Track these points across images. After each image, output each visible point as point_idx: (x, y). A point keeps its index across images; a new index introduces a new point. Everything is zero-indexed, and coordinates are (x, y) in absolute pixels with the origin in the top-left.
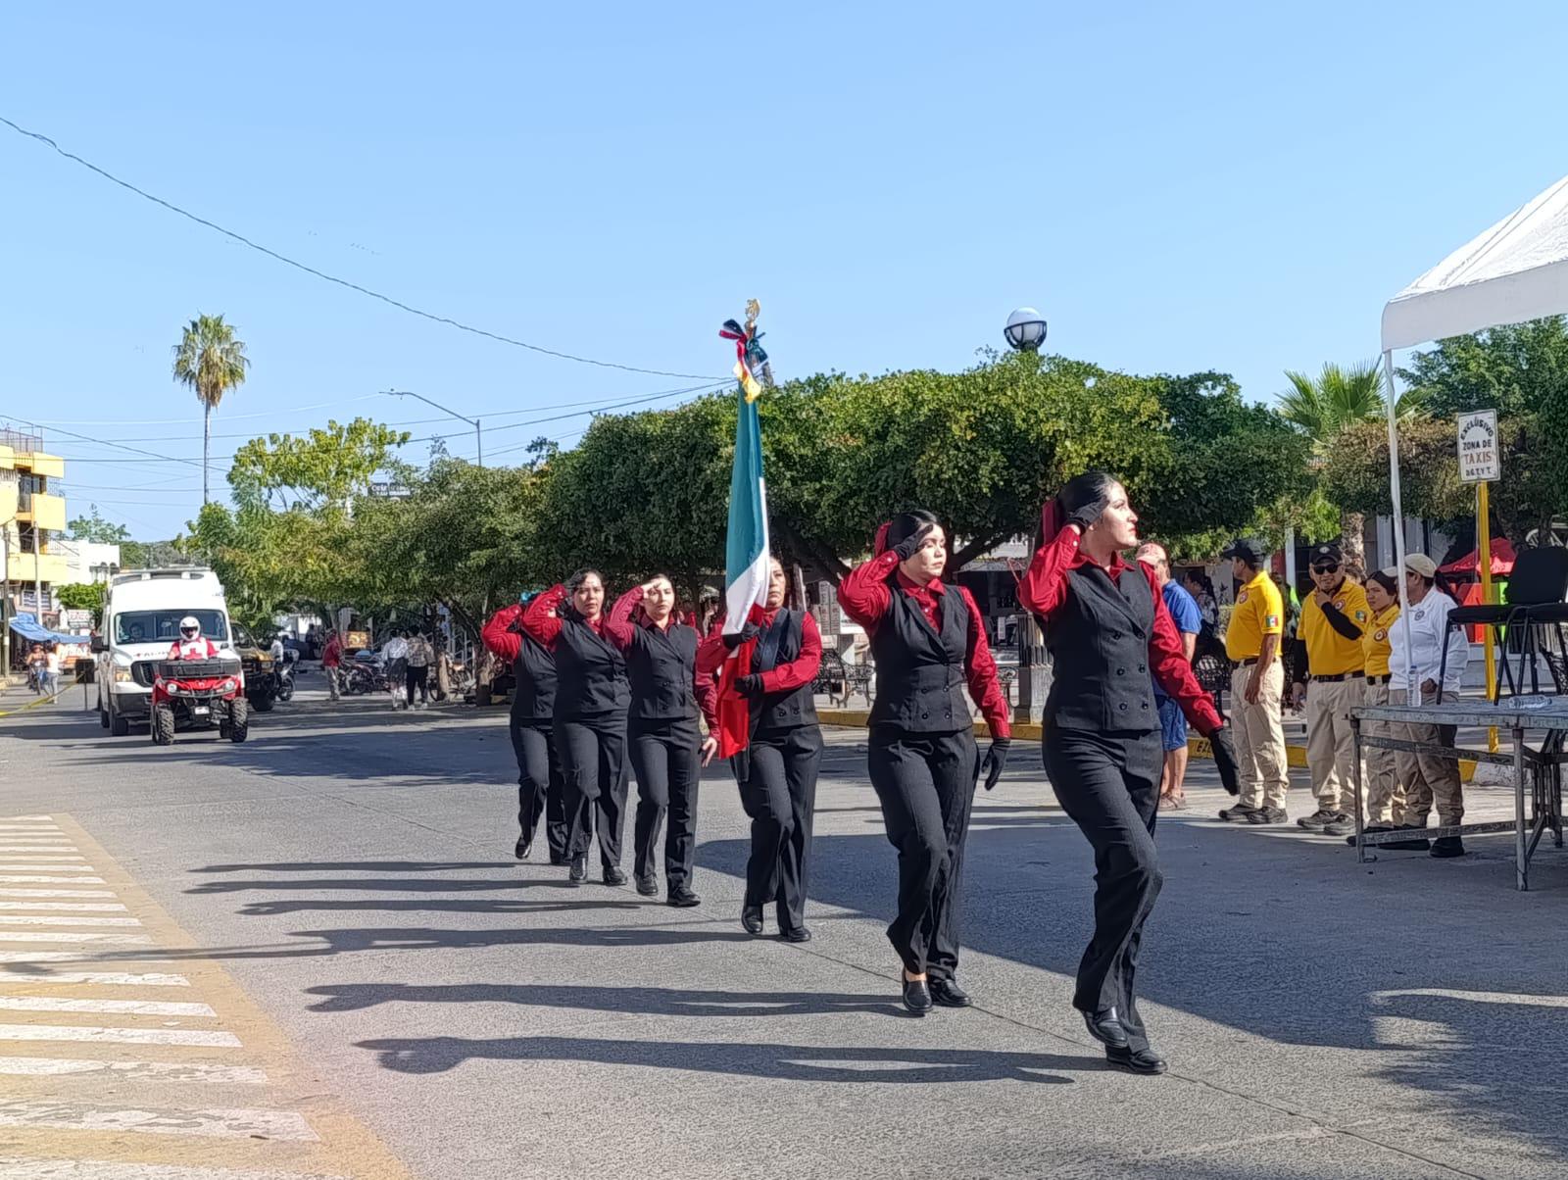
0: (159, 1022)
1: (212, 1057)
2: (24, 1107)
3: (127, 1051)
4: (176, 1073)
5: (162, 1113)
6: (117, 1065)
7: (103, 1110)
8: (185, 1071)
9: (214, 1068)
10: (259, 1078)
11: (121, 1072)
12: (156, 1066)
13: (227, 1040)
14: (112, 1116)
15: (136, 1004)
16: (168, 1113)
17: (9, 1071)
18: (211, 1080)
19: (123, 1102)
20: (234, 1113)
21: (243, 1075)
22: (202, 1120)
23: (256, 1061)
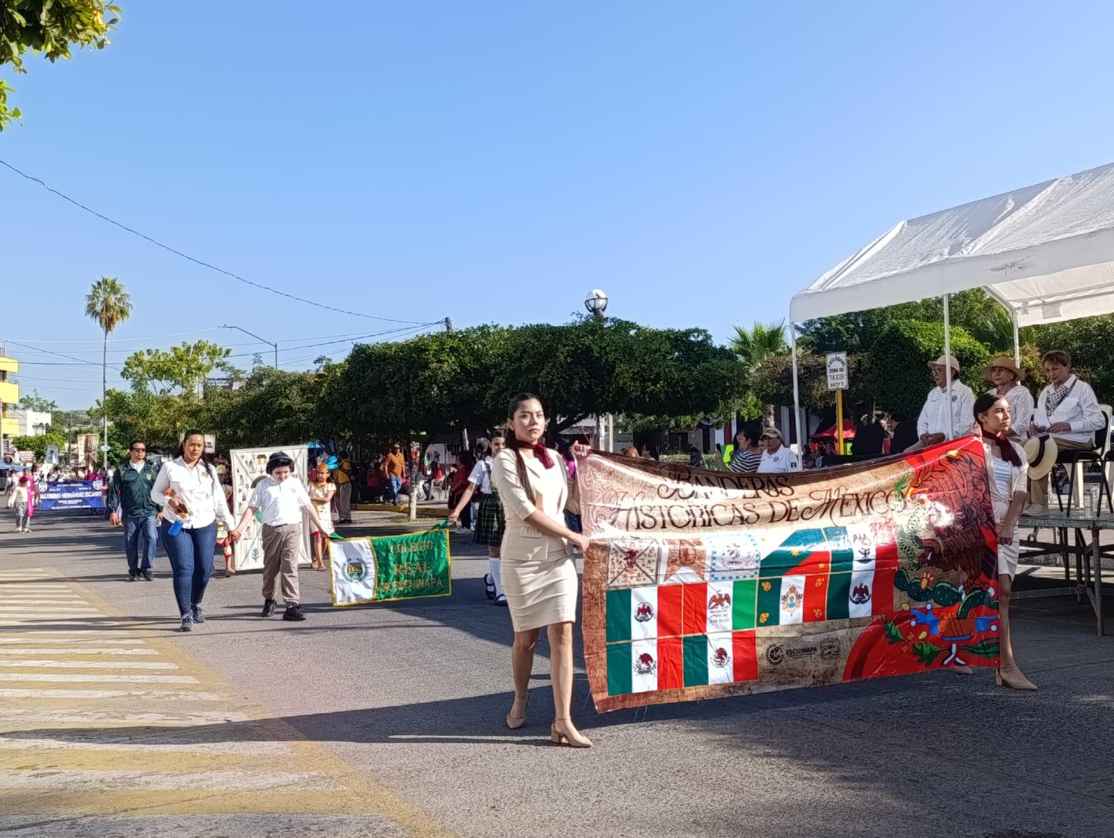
0: (152, 672)
1: (187, 688)
2: (90, 713)
3: (138, 686)
4: (169, 696)
5: (167, 714)
6: (134, 693)
7: (135, 713)
8: (173, 695)
9: (189, 693)
10: (214, 697)
11: (139, 697)
12: (157, 693)
13: (191, 680)
14: (141, 716)
15: (134, 664)
16: (172, 714)
17: (74, 697)
18: (189, 699)
19: (144, 710)
20: (207, 713)
21: (205, 696)
22: (192, 717)
23: (211, 690)
